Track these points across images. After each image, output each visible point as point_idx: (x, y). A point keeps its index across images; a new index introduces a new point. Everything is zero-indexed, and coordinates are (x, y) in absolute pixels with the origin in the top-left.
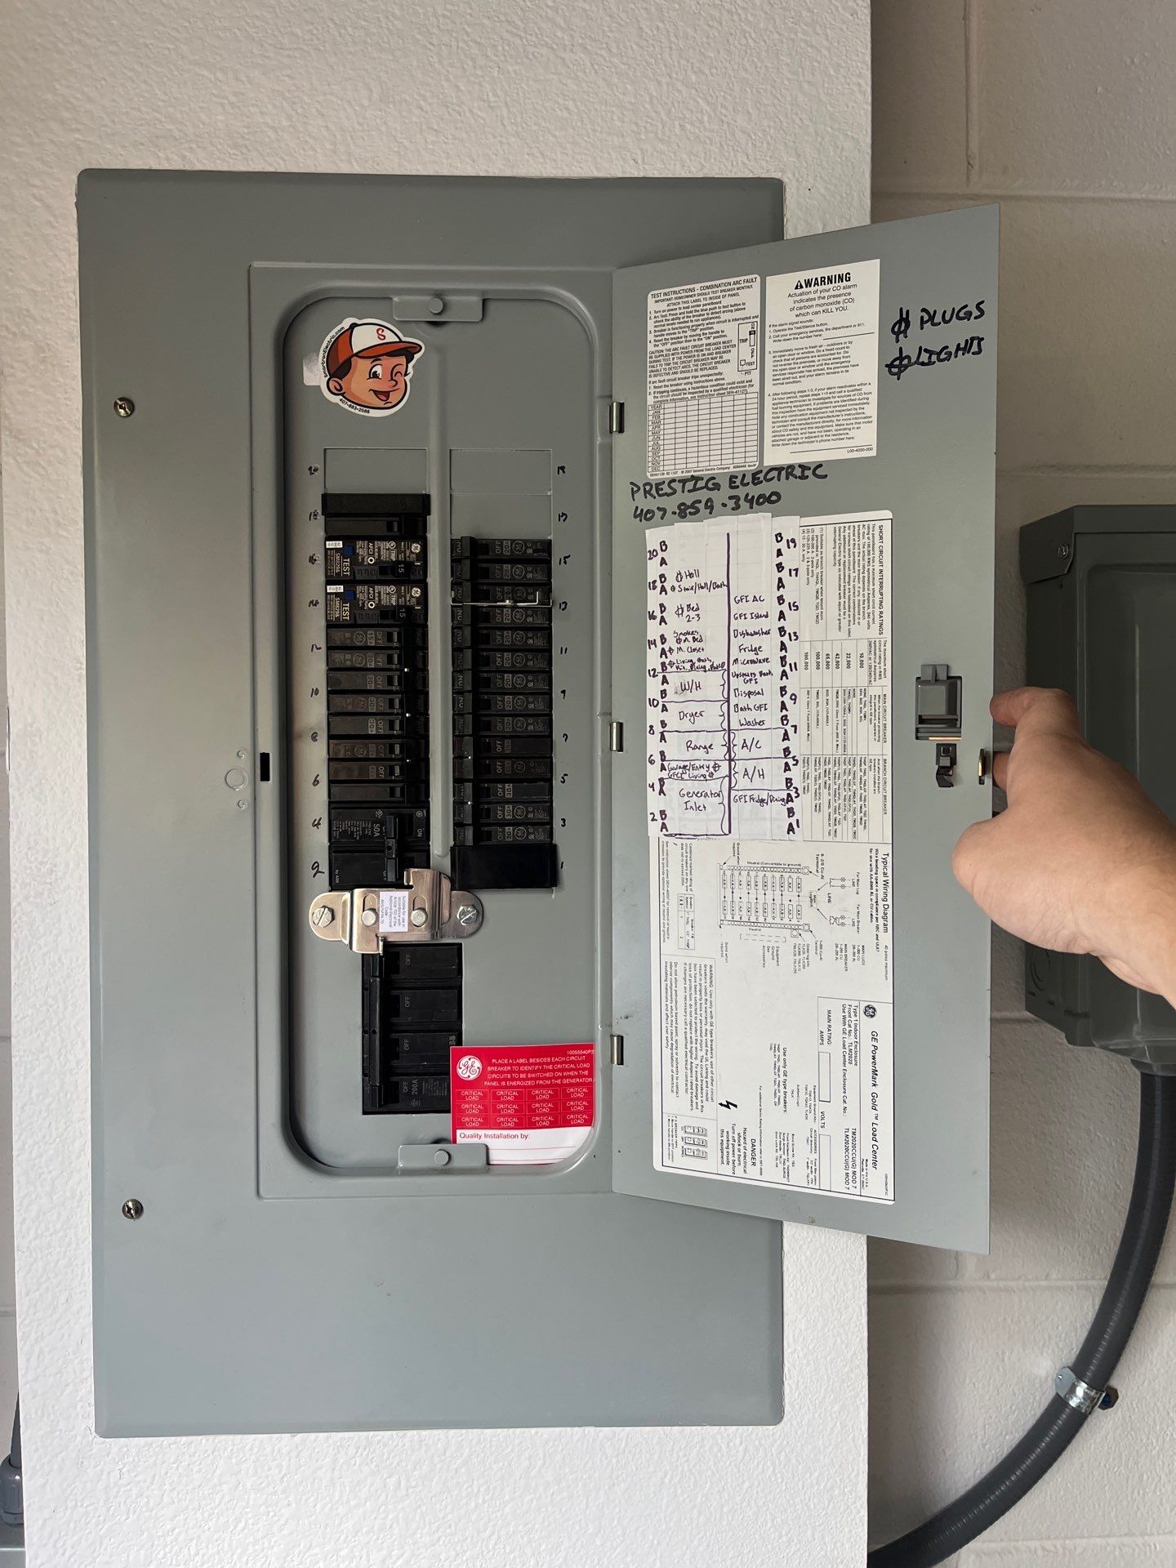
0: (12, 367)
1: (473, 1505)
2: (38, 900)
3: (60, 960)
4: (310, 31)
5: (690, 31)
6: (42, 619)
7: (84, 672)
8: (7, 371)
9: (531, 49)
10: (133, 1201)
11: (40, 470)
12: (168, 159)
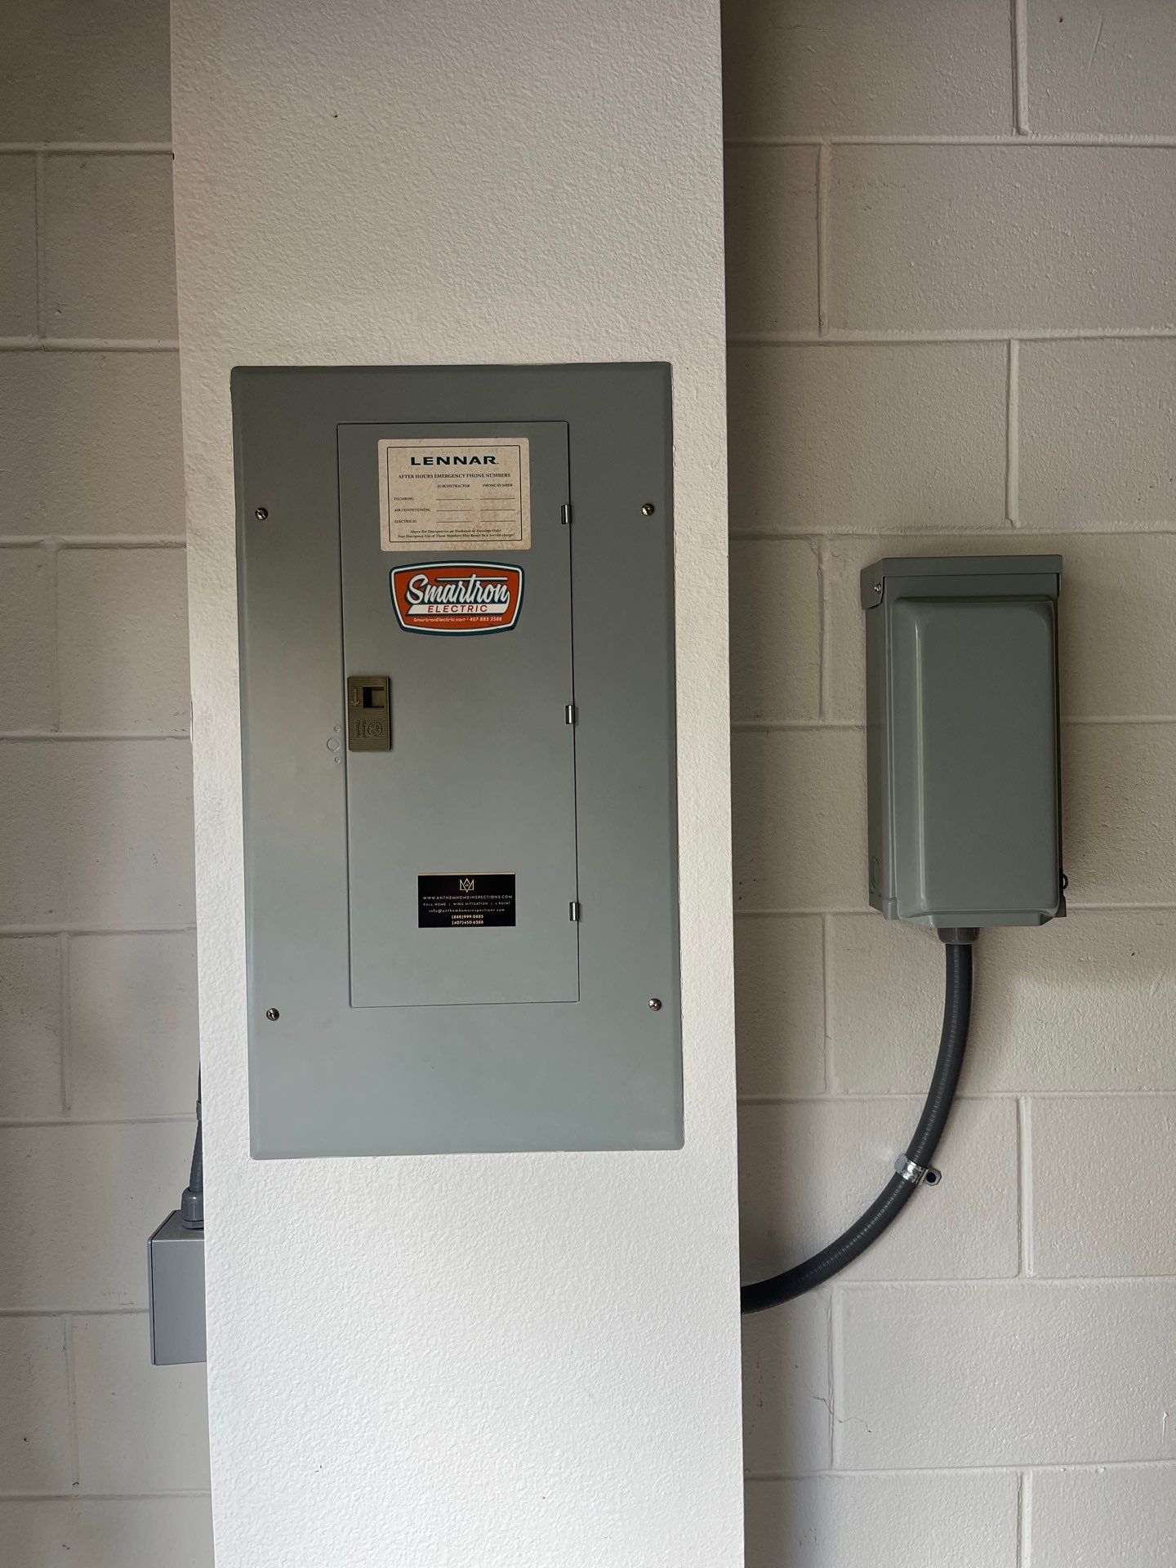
2: (211, 822)
3: (225, 859)
4: (373, 276)
5: (611, 272)
6: (212, 647)
7: (238, 679)
8: (189, 493)
9: (511, 285)
10: (272, 1009)
11: (210, 554)
12: (286, 359)
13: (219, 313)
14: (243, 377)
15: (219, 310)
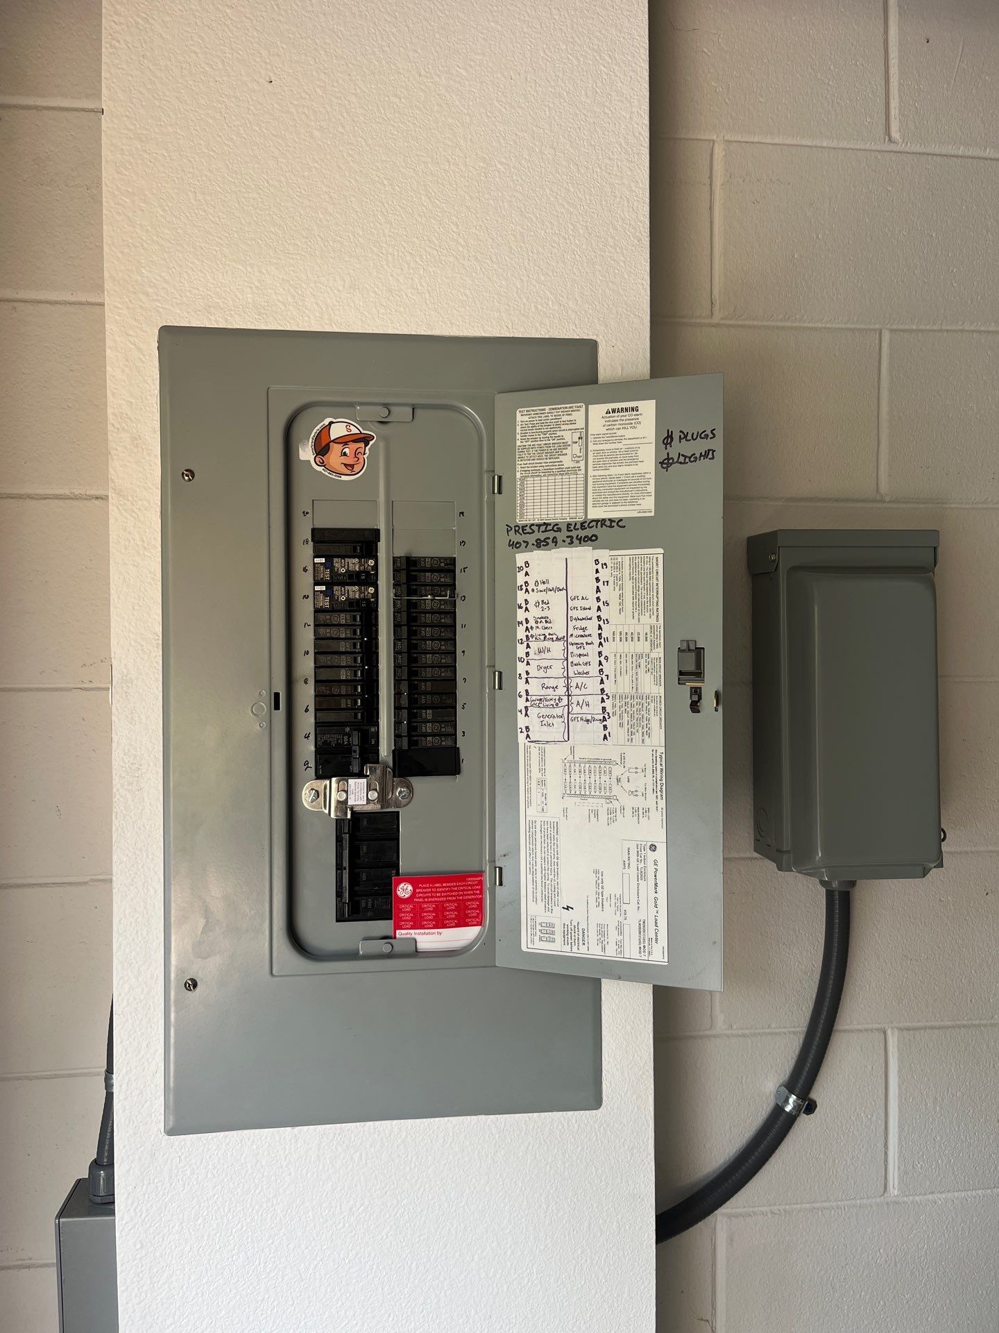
0: (117, 450)
1: (408, 1169)
2: (130, 788)
3: (144, 826)
4: (306, 242)
5: (541, 250)
6: (134, 608)
7: (161, 642)
8: (113, 452)
9: (444, 258)
10: (191, 979)
11: (134, 515)
12: (216, 321)
13: (147, 271)
14: (171, 337)
15: (148, 269)
